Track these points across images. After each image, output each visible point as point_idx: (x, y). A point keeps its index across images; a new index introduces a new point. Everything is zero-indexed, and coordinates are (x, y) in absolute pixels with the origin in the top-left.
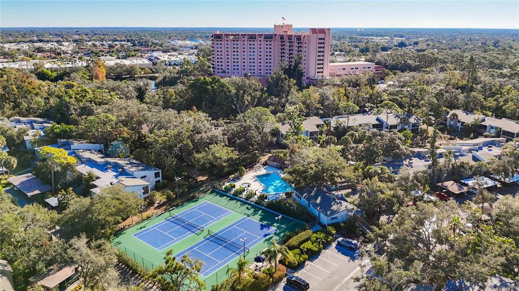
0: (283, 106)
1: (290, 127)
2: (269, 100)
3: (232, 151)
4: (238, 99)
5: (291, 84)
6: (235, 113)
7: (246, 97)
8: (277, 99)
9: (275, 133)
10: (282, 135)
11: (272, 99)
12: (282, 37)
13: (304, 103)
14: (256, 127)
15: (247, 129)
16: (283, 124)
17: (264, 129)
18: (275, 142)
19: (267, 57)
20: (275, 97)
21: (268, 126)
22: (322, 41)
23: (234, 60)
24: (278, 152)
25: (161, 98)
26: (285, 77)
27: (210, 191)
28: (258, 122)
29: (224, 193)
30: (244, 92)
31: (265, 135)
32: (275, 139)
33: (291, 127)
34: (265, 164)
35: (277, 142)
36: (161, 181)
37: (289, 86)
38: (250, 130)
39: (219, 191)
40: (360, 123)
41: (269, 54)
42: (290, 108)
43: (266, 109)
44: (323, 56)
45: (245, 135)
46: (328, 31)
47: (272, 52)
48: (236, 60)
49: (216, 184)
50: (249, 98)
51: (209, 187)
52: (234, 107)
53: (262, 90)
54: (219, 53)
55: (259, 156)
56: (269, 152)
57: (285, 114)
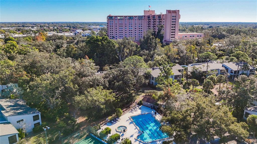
0: (152, 57)
1: (160, 72)
2: (142, 52)
3: (111, 93)
4: (120, 52)
5: (157, 42)
6: (118, 61)
7: (125, 50)
8: (148, 52)
9: (148, 76)
10: (153, 78)
11: (144, 52)
12: (149, 17)
13: (166, 54)
14: (133, 71)
15: (125, 73)
16: (153, 69)
17: (139, 73)
18: (147, 84)
19: (139, 29)
20: (146, 50)
21: (142, 71)
22: (174, 18)
23: (120, 31)
24: (151, 92)
25: (65, 50)
26: (153, 37)
27: (85, 136)
28: (134, 67)
29: (99, 139)
30: (125, 47)
31: (140, 78)
32: (147, 81)
33: (162, 72)
34: (140, 104)
35: (149, 83)
36: (41, 123)
37: (155, 43)
38: (127, 74)
39: (94, 136)
40: (212, 69)
41: (140, 27)
42: (157, 58)
43: (140, 57)
44: (175, 27)
45: (123, 78)
46: (178, 12)
47: (143, 26)
48: (121, 31)
49: (92, 128)
50: (128, 51)
51: (85, 131)
52: (117, 57)
53: (137, 46)
54: (111, 27)
55: (134, 96)
56: (143, 92)
57: (154, 62)
